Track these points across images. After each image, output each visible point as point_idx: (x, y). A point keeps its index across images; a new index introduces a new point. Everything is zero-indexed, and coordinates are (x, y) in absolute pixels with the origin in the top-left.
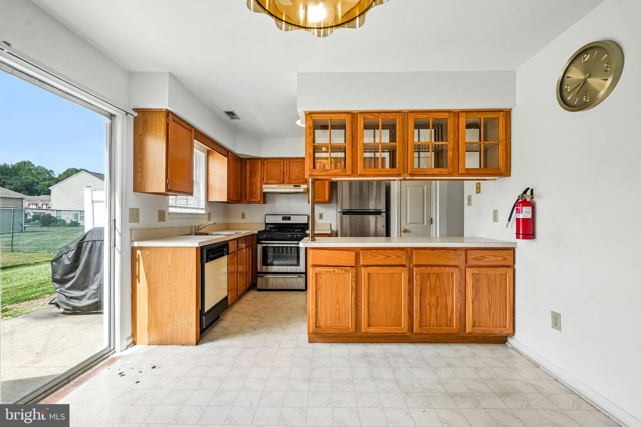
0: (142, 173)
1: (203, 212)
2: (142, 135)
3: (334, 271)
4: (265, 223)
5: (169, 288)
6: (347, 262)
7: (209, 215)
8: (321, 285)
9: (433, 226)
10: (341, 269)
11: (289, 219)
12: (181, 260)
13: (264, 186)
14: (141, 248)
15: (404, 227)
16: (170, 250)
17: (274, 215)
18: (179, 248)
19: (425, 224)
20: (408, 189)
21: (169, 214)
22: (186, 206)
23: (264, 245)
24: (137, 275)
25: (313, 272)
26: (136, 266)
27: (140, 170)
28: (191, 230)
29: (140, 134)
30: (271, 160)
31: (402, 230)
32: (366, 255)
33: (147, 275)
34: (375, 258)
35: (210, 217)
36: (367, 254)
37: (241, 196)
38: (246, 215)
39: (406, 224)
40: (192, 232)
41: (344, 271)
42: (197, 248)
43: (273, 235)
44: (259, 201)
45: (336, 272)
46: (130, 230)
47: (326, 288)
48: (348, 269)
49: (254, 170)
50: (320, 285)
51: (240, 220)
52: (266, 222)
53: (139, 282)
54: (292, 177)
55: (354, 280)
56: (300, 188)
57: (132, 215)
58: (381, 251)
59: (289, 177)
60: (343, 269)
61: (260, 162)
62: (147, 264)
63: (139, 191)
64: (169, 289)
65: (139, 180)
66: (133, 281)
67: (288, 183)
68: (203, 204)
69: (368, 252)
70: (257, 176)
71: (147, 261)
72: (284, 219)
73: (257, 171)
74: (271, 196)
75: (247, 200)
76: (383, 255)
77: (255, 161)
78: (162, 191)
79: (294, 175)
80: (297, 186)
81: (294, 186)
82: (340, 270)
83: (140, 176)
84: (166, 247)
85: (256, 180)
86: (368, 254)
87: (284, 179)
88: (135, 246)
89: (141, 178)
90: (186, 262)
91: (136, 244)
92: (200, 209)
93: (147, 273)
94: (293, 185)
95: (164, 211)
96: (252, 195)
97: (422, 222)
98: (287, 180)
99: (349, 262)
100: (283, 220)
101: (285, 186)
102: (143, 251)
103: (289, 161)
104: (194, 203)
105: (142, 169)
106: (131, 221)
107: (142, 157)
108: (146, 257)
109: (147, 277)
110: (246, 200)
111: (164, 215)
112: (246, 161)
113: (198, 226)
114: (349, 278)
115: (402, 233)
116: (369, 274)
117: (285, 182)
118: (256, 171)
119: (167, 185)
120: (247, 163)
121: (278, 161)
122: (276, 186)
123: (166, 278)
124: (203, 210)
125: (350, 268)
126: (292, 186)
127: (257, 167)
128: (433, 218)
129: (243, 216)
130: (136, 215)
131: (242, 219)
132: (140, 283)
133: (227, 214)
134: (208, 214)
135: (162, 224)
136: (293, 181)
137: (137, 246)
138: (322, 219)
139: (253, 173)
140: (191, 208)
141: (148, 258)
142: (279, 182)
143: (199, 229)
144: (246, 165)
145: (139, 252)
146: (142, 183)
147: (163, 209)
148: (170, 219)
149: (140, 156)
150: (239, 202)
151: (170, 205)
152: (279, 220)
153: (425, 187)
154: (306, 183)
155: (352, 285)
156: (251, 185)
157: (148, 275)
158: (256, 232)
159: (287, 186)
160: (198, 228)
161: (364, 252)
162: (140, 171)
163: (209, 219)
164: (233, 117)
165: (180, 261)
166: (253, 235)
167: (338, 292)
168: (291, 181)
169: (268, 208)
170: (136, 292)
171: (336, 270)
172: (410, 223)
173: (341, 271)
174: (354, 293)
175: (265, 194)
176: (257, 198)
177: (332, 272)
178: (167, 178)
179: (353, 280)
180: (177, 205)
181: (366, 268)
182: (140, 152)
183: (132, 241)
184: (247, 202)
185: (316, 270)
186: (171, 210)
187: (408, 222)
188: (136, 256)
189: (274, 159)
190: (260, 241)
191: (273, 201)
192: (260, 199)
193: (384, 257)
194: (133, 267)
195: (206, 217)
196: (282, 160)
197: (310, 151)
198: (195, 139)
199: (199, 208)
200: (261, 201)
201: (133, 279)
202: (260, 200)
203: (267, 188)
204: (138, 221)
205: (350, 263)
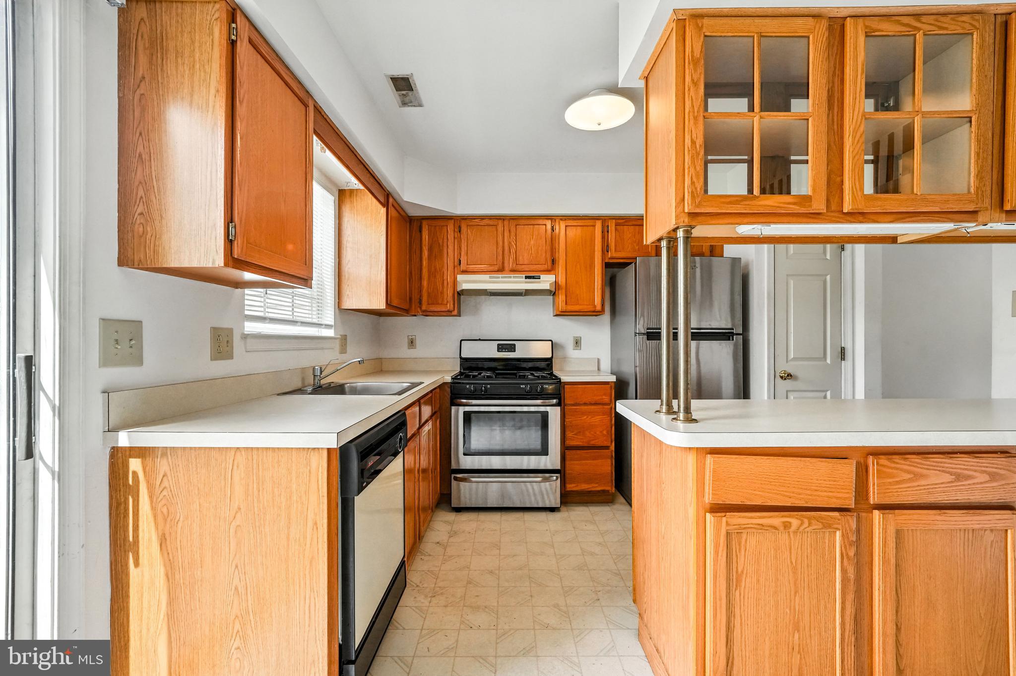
0: (148, 204)
1: (330, 333)
2: (147, 79)
3: (787, 526)
4: (461, 358)
5: (236, 581)
6: (831, 494)
7: (344, 339)
8: (742, 572)
9: (846, 365)
10: (809, 519)
11: (512, 348)
12: (276, 490)
13: (460, 277)
14: (142, 452)
15: (783, 367)
16: (241, 459)
17: (480, 340)
18: (270, 453)
19: (829, 361)
20: (792, 282)
21: (245, 337)
22: (291, 317)
23: (468, 409)
24: (131, 539)
25: (717, 530)
26: (126, 510)
27: (141, 193)
28: (303, 379)
29: (140, 75)
30: (476, 220)
31: (778, 375)
32: (890, 470)
33: (163, 541)
34: (923, 482)
35: (346, 344)
36: (892, 468)
37: (410, 299)
38: (418, 342)
39: (787, 362)
40: (306, 384)
41: (821, 526)
42: (329, 450)
43: (489, 386)
44: (449, 311)
45: (794, 528)
46: (104, 392)
47: (758, 581)
48: (831, 517)
49: (439, 244)
50: (740, 570)
51: (405, 352)
52: (463, 356)
53: (137, 564)
54: (521, 258)
55: (852, 553)
56: (539, 282)
57: (113, 343)
58: (938, 459)
59: (516, 258)
60: (817, 519)
61: (451, 226)
62: (163, 502)
63: (136, 266)
64: (236, 589)
65: (136, 226)
66: (116, 561)
67: (513, 271)
68: (329, 316)
69: (897, 463)
70: (446, 255)
71: (165, 493)
72: (501, 348)
73: (445, 244)
74: (472, 300)
75: (424, 308)
76: (948, 472)
77: (441, 223)
78: (214, 262)
79: (526, 255)
80: (533, 277)
81: (527, 277)
82: (806, 521)
83: (141, 214)
84: (227, 449)
85: (443, 266)
86: (897, 469)
87: (503, 263)
88: (119, 446)
89: (142, 221)
90: (294, 498)
91: (124, 439)
92: (324, 326)
93: (164, 535)
94: (524, 276)
95: (230, 331)
96: (435, 298)
97: (822, 356)
98: (509, 264)
99: (835, 494)
100: (498, 351)
101: (505, 277)
102: (149, 461)
103: (515, 222)
104: (310, 312)
105: (146, 191)
106: (106, 361)
107: (147, 150)
108: (158, 483)
109: (163, 545)
110: (421, 308)
111: (229, 343)
112: (421, 223)
113: (321, 368)
114: (834, 547)
115: (778, 380)
116: (899, 533)
117: (507, 268)
118: (443, 245)
119: (229, 242)
120: (423, 226)
121: (491, 222)
122: (486, 277)
123: (227, 550)
124: (331, 328)
125: (836, 514)
126: (521, 277)
127: (445, 238)
128: (846, 347)
129: (412, 343)
130: (131, 340)
131: (409, 349)
132: (139, 569)
133: (377, 337)
134: (341, 339)
135: (221, 368)
136: (523, 266)
137: (128, 445)
138: (581, 349)
139: (436, 251)
140: (303, 323)
141: (165, 483)
142: (492, 268)
143: (324, 374)
144: (421, 231)
145: (135, 464)
146: (148, 236)
147: (225, 324)
148: (246, 351)
149: (140, 149)
150: (406, 311)
151: (247, 313)
152: (490, 351)
153: (828, 277)
154: (552, 272)
155: (844, 571)
156: (432, 274)
157: (168, 542)
158: (448, 379)
159: (510, 277)
160: (321, 374)
161: (883, 461)
162: (141, 197)
163: (343, 350)
164: (407, 100)
165: (273, 493)
166: (442, 386)
167: (796, 593)
168: (519, 267)
169: (463, 326)
170: (128, 596)
171: (795, 522)
172: (794, 359)
173: (810, 524)
174: (850, 597)
175: (461, 293)
176: (445, 302)
177: (782, 528)
178: (229, 219)
179: (847, 554)
180: (267, 315)
181: (891, 516)
182: (141, 134)
183: (112, 430)
184: (424, 311)
185: (728, 524)
186: (251, 327)
187: (792, 356)
188: (127, 479)
189: (482, 218)
190: (459, 400)
191: (476, 310)
192: (452, 306)
193: (948, 478)
194: (118, 515)
195: (337, 345)
196: (500, 222)
197: (694, 136)
198: (316, 132)
199: (322, 325)
200: (454, 310)
201: (115, 554)
202: (452, 308)
203: (466, 282)
204: (138, 360)
205: (837, 498)
